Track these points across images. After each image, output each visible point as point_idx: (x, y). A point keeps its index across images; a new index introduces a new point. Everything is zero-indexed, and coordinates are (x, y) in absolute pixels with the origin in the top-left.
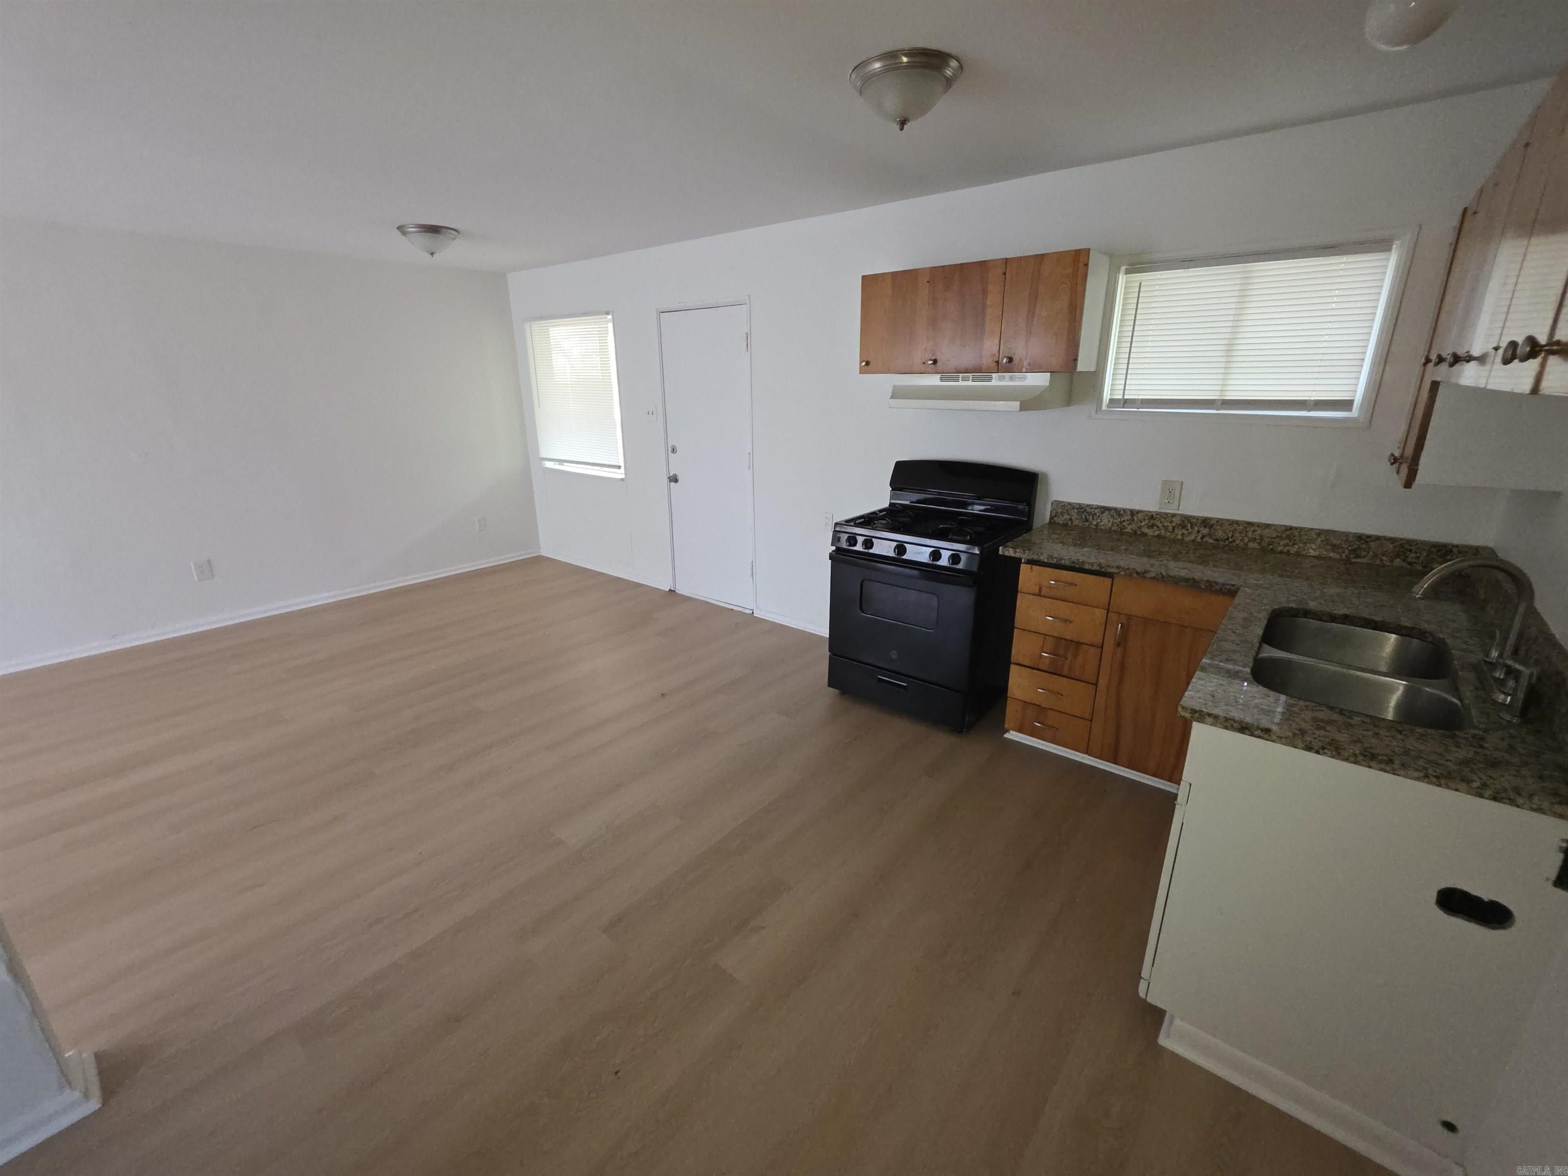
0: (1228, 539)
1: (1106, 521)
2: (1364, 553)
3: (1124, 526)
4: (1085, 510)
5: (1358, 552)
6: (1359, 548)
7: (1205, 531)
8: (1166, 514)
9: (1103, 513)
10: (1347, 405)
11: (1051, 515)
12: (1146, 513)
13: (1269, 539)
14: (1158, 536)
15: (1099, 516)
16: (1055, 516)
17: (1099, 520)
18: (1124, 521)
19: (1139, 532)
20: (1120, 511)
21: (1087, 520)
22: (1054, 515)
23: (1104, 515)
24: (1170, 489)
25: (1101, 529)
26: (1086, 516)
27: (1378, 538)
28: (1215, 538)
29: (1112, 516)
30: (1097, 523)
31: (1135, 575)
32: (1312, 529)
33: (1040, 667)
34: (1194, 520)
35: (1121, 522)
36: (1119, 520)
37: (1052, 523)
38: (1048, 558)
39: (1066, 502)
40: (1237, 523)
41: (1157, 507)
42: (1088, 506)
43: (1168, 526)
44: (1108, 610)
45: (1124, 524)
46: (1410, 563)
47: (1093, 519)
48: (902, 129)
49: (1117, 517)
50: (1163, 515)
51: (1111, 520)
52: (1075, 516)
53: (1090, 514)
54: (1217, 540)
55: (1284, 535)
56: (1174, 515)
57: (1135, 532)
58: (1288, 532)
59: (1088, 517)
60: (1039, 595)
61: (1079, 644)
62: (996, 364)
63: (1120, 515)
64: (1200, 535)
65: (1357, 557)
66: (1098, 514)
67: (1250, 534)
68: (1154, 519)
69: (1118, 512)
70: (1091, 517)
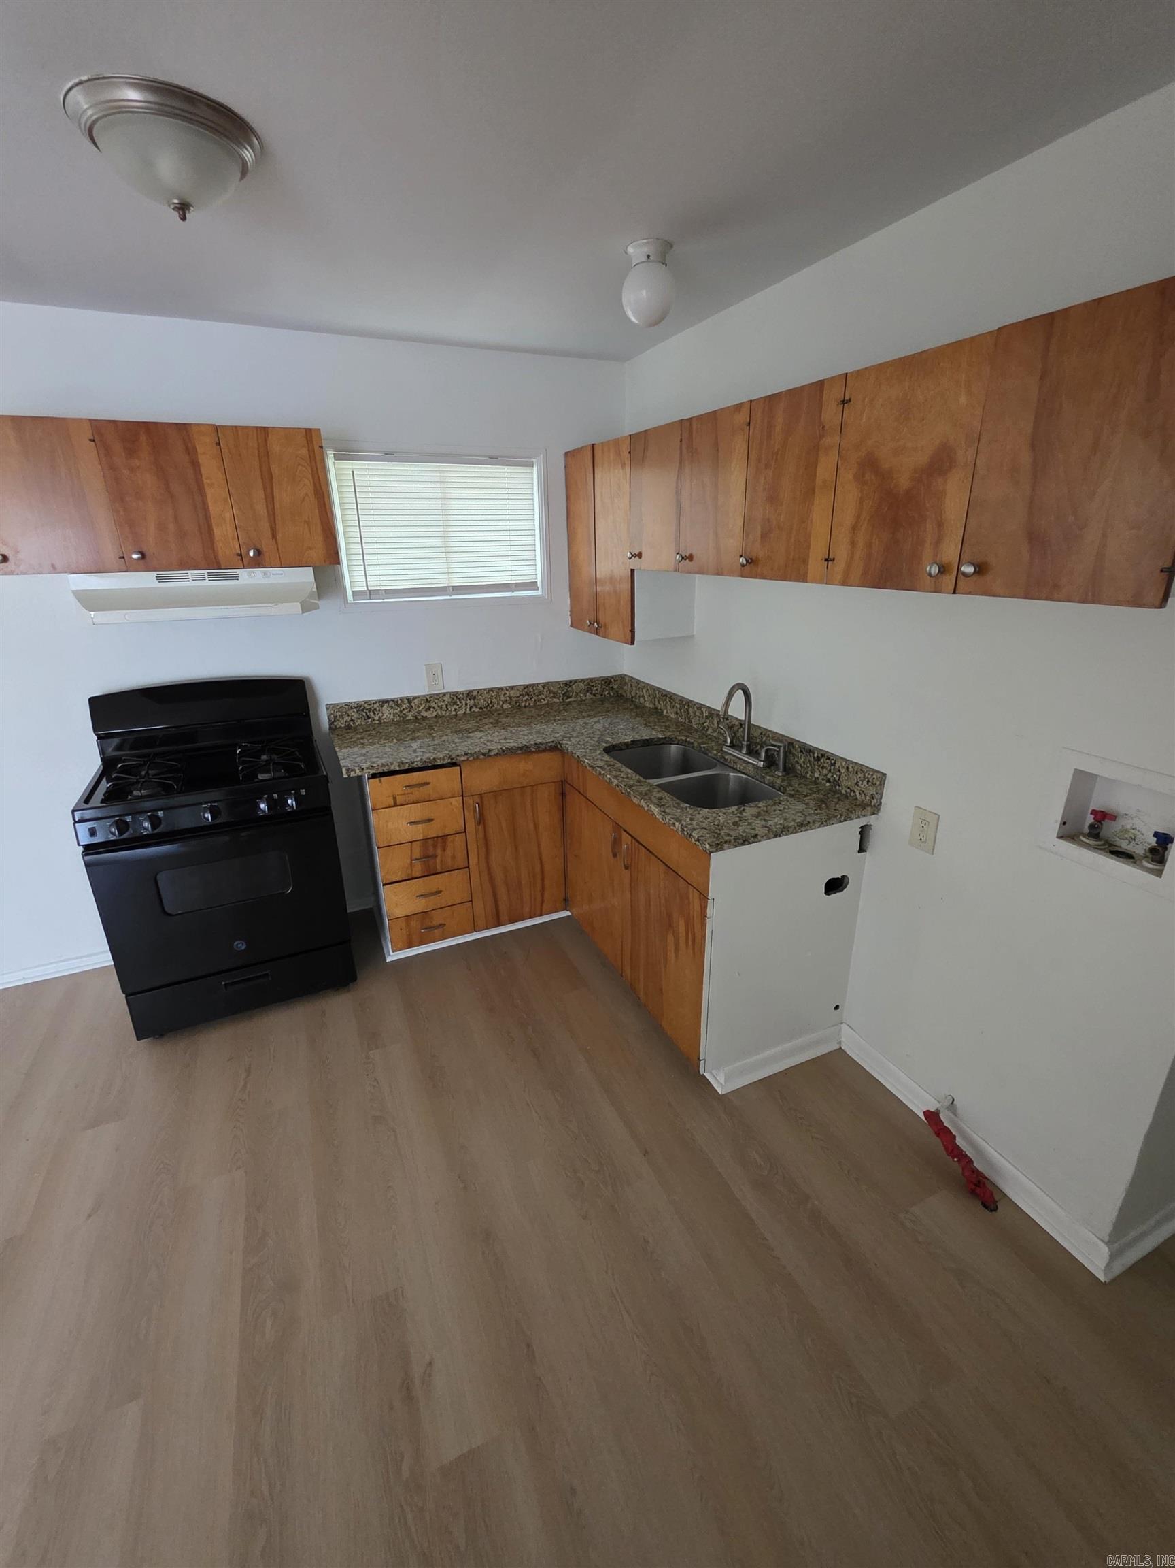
0: (488, 705)
1: (387, 713)
2: (571, 694)
3: (405, 714)
4: (364, 707)
5: (567, 694)
6: (567, 691)
7: (471, 703)
8: (437, 695)
9: (382, 706)
10: (532, 585)
11: (330, 721)
12: (421, 698)
13: (515, 699)
14: (436, 716)
15: (379, 711)
16: (335, 721)
17: (380, 715)
18: (403, 710)
19: (419, 717)
20: (397, 702)
21: (369, 718)
22: (333, 720)
23: (383, 708)
24: (433, 672)
25: (384, 722)
26: (366, 714)
27: (576, 681)
28: (479, 707)
29: (392, 707)
30: (379, 717)
31: (482, 757)
32: (539, 684)
33: (414, 875)
34: (461, 696)
35: (401, 712)
36: (399, 710)
37: (333, 728)
38: (399, 766)
39: (343, 703)
40: (492, 690)
41: (428, 690)
42: (366, 702)
43: (442, 705)
44: (462, 796)
45: (404, 712)
46: (595, 695)
47: (374, 714)
48: (184, 218)
49: (396, 707)
50: (435, 697)
51: (392, 711)
52: (355, 716)
53: (370, 710)
54: (481, 708)
55: (524, 693)
56: (444, 694)
57: (416, 717)
58: (526, 690)
59: (368, 714)
60: (395, 805)
61: (444, 837)
62: (239, 558)
63: (398, 706)
64: (468, 707)
65: (568, 697)
66: (378, 709)
67: (503, 698)
68: (429, 702)
69: (396, 702)
70: (372, 713)
